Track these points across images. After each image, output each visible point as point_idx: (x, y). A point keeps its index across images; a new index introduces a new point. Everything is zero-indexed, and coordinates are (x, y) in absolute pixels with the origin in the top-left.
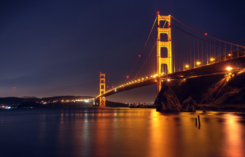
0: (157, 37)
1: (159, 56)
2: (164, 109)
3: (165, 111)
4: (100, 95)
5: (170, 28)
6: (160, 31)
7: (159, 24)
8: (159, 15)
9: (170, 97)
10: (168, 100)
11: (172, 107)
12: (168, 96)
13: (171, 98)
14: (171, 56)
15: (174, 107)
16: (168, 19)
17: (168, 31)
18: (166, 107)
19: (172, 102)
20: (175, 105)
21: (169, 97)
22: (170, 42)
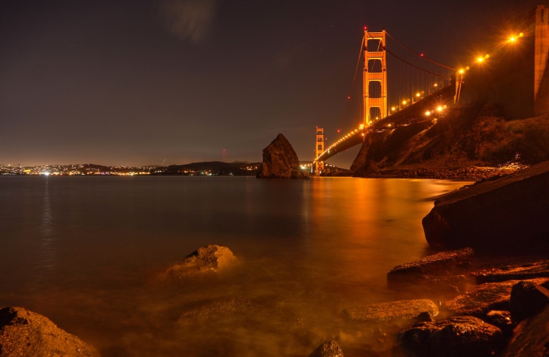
0: (363, 66)
1: (367, 94)
2: (265, 174)
3: (266, 177)
4: (317, 158)
5: (385, 51)
6: (369, 56)
7: (366, 45)
8: (366, 31)
9: (278, 153)
10: (273, 159)
11: (280, 170)
12: (275, 152)
13: (280, 155)
14: (385, 95)
15: (283, 170)
16: (381, 37)
17: (381, 56)
18: (269, 170)
19: (281, 162)
20: (285, 168)
21: (276, 154)
22: (385, 72)
